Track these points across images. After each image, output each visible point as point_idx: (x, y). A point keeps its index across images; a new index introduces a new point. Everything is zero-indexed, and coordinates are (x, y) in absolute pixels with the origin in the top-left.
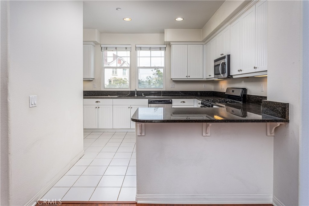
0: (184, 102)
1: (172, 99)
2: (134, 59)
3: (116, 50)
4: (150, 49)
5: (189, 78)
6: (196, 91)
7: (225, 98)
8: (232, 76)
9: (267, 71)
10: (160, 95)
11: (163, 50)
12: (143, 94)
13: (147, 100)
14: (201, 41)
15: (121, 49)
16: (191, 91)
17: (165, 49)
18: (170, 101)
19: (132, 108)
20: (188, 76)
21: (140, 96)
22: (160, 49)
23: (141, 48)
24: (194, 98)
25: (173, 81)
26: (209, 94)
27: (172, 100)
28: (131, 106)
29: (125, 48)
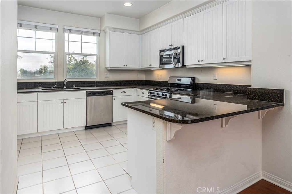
0: (125, 92)
1: (114, 90)
2: (60, 43)
3: (36, 29)
4: (82, 33)
5: (126, 67)
6: (130, 81)
7: (164, 87)
8: (185, 66)
9: (251, 61)
10: (94, 86)
11: (97, 36)
12: (74, 85)
13: (85, 92)
14: (138, 30)
15: (43, 29)
16: (125, 81)
17: (99, 35)
18: (111, 92)
19: (65, 103)
20: (126, 65)
21: (69, 87)
22: (94, 34)
23: (70, 31)
24: (135, 88)
25: (108, 70)
26: (142, 83)
27: (112, 91)
28: (65, 101)
29: (49, 28)
